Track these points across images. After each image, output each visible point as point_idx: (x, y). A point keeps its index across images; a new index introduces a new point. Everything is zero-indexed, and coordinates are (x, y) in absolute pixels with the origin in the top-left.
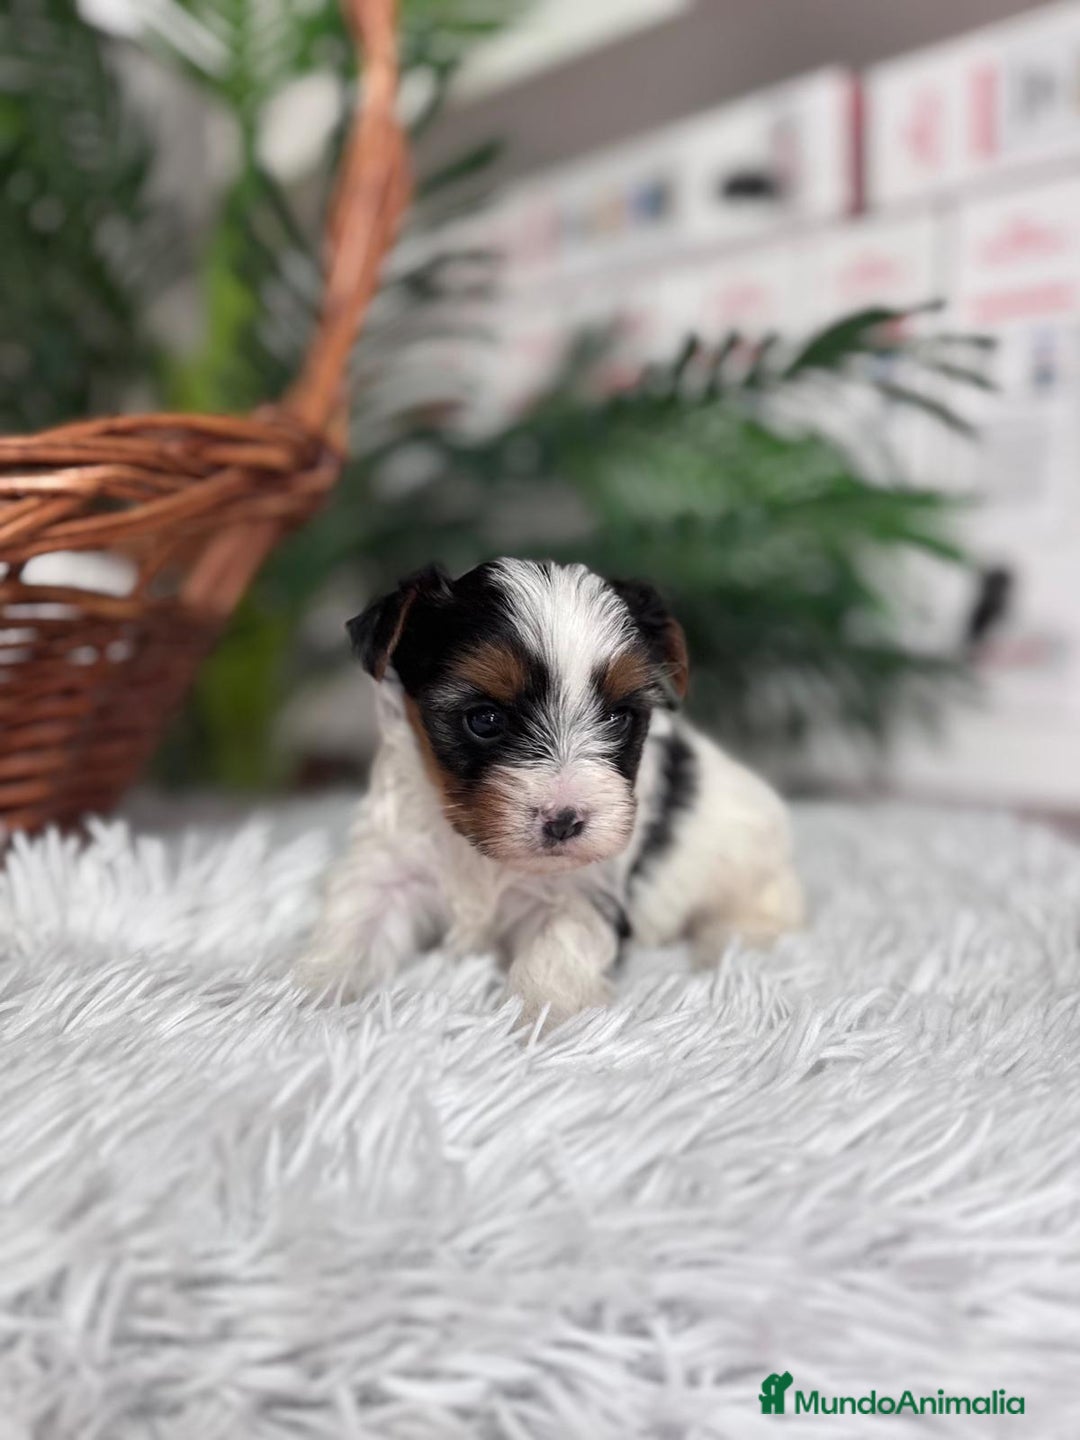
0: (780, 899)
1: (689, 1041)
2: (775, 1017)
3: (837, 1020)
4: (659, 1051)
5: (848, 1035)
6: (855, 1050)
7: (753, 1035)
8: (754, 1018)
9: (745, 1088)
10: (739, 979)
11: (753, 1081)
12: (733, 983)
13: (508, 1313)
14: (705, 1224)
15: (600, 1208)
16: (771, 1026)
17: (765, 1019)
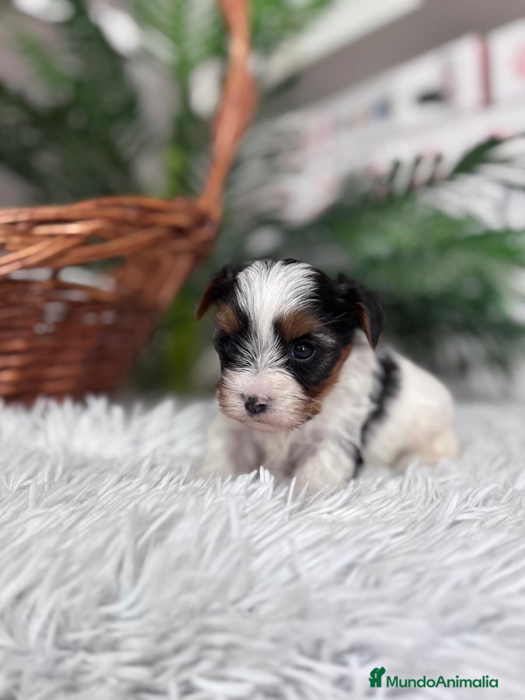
0: (445, 444)
1: (385, 509)
2: (435, 498)
3: (469, 499)
4: (367, 513)
5: (476, 508)
6: (480, 516)
7: (422, 507)
8: (423, 499)
9: (413, 533)
10: (416, 480)
11: (418, 529)
12: (412, 482)
13: (263, 644)
14: (382, 600)
15: (321, 588)
16: (432, 501)
17: (429, 500)
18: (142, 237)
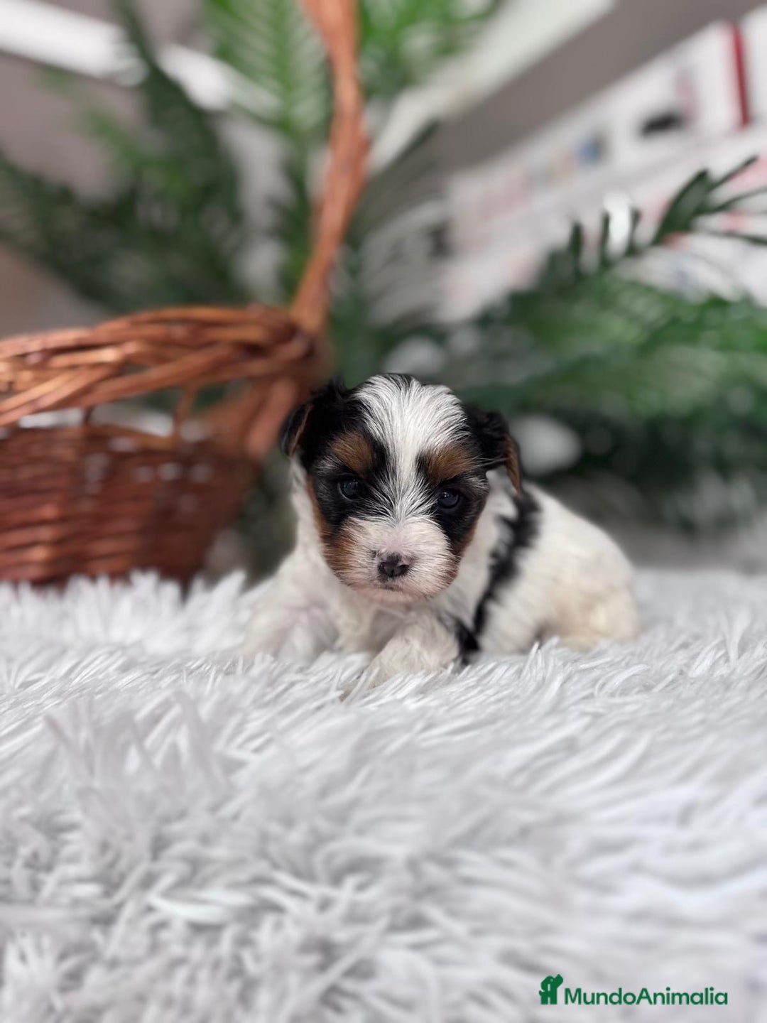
18: (196, 360)
